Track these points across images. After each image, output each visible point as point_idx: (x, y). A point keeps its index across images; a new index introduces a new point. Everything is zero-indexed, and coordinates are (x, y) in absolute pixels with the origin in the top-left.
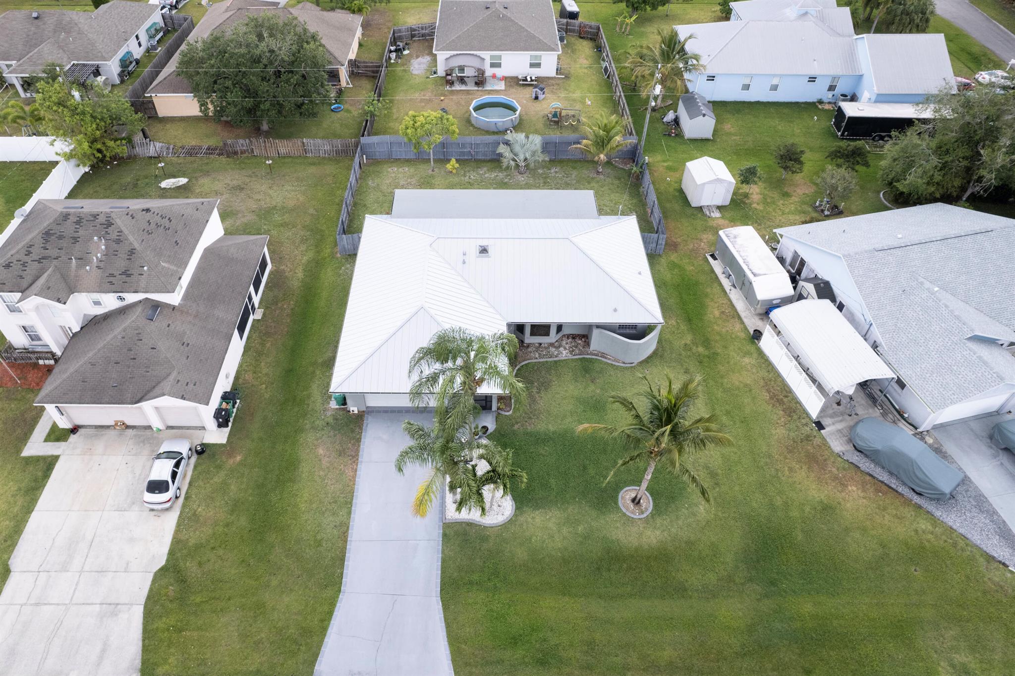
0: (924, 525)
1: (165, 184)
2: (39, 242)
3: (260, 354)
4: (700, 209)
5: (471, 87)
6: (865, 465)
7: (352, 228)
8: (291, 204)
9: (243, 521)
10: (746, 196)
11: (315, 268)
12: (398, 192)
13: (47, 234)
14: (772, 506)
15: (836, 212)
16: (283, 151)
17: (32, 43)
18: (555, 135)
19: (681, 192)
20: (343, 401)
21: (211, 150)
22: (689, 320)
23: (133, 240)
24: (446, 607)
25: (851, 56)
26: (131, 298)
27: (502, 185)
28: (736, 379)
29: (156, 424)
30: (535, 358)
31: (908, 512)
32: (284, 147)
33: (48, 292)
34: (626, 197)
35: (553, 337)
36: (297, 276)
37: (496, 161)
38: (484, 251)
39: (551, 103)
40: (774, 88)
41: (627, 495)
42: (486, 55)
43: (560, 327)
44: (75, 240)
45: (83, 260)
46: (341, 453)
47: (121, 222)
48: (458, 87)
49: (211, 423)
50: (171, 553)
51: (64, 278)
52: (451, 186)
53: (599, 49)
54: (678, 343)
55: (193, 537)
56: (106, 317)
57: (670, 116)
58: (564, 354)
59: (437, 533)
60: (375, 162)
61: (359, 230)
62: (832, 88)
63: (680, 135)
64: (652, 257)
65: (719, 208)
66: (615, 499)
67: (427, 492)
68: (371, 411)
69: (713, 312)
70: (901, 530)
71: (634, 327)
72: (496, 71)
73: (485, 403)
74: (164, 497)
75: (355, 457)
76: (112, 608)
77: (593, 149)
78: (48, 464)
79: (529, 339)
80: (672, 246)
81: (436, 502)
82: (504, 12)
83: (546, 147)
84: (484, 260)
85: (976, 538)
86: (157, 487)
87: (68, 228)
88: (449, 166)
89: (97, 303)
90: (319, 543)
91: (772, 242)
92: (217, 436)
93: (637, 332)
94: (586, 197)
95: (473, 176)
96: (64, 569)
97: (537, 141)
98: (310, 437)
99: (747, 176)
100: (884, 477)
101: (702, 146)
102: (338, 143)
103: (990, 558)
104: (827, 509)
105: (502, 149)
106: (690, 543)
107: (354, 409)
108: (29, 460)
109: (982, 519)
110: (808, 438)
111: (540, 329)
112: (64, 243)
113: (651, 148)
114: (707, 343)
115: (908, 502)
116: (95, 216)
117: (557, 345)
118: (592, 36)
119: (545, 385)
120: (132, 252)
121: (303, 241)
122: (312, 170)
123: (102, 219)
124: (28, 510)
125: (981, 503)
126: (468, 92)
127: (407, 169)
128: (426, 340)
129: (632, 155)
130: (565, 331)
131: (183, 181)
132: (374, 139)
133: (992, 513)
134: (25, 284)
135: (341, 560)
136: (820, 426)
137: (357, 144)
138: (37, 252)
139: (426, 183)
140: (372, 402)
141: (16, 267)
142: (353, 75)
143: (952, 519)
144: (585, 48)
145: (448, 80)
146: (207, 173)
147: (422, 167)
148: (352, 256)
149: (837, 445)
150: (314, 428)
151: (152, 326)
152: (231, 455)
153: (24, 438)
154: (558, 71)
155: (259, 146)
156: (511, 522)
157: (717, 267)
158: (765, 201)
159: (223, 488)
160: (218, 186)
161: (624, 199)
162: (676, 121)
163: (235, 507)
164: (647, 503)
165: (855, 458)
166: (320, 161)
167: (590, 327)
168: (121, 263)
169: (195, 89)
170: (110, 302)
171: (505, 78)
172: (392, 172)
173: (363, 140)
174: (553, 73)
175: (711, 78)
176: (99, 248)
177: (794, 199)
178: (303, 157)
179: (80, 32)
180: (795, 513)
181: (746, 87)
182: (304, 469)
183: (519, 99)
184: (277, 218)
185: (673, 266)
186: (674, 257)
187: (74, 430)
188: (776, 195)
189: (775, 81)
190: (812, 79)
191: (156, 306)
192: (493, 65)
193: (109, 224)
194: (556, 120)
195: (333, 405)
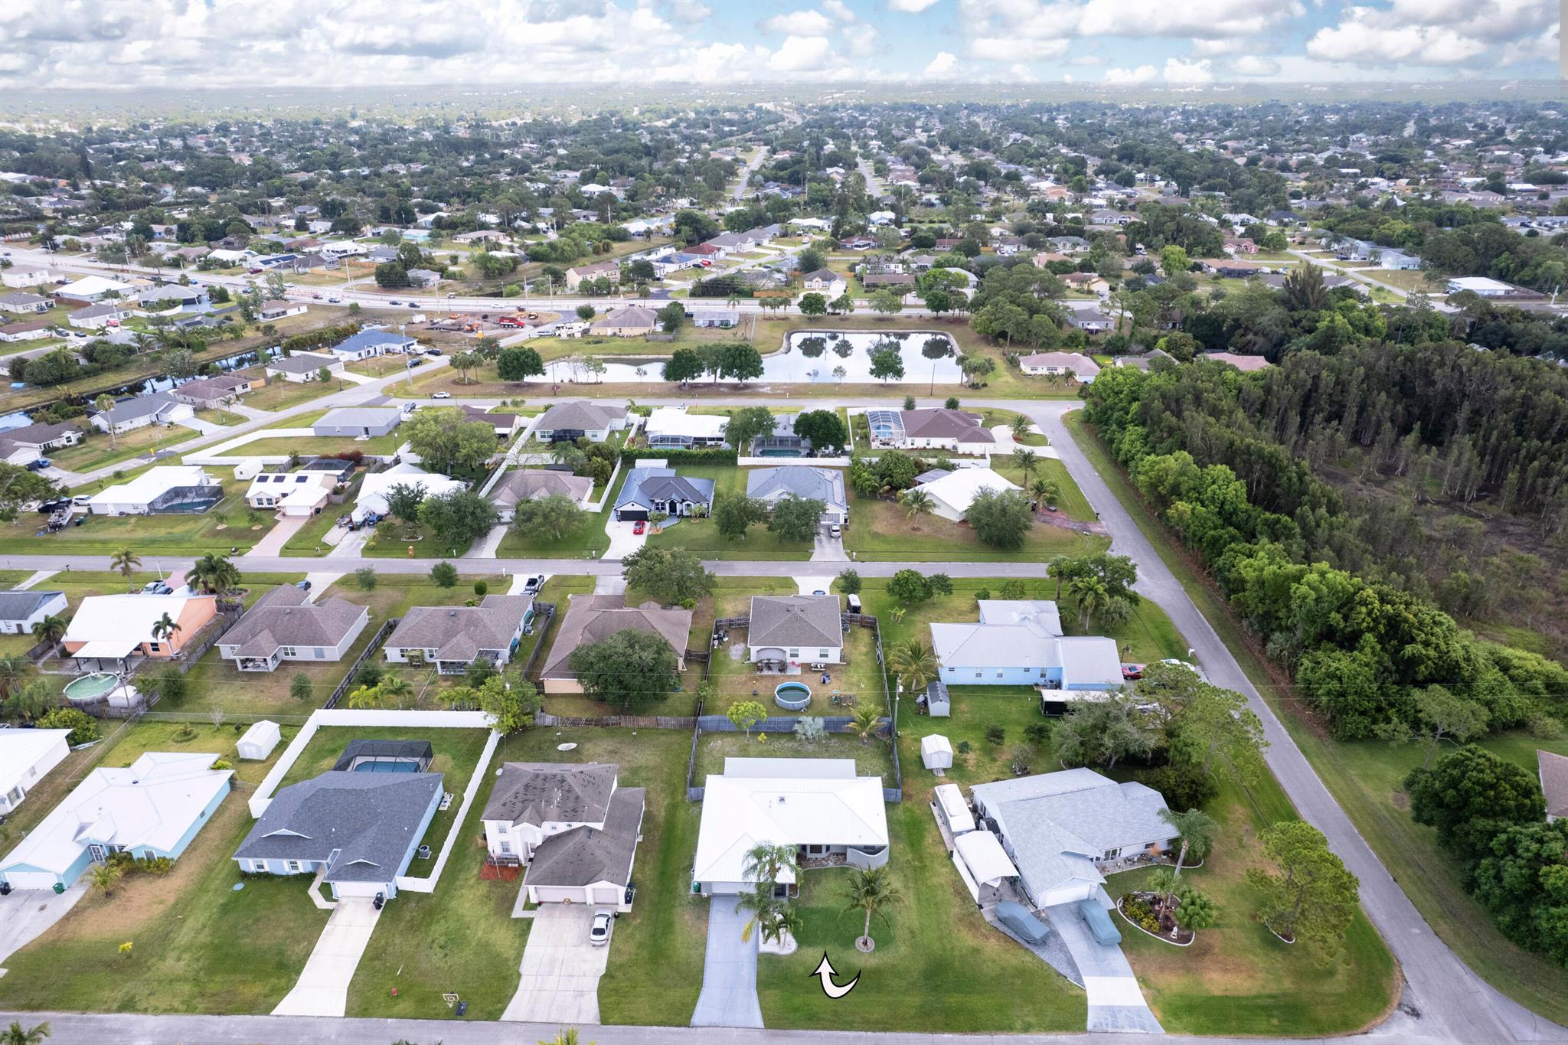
0: (1028, 958)
1: (562, 747)
2: (522, 790)
3: (644, 863)
4: (931, 770)
5: (776, 672)
6: (1002, 928)
7: (696, 782)
8: (651, 764)
9: (645, 953)
10: (965, 761)
11: (672, 809)
12: (727, 759)
13: (527, 786)
14: (944, 950)
15: (1025, 772)
16: (641, 724)
17: (450, 634)
18: (836, 715)
19: (920, 758)
20: (699, 888)
21: (588, 722)
22: (912, 845)
23: (578, 790)
24: (759, 994)
25: (1053, 654)
26: (576, 825)
27: (797, 754)
28: (935, 881)
29: (590, 901)
30: (813, 867)
31: (1021, 952)
32: (643, 721)
33: (531, 820)
34: (882, 762)
35: (824, 854)
36: (661, 814)
37: (792, 734)
38: (782, 800)
39: (835, 689)
40: (1000, 675)
41: (859, 941)
42: (787, 649)
43: (828, 847)
44: (543, 790)
45: (549, 802)
46: (698, 918)
47: (570, 780)
48: (766, 672)
49: (622, 900)
50: (607, 968)
51: (538, 812)
52: (761, 755)
53: (876, 637)
54: (903, 859)
55: (618, 960)
56: (559, 837)
57: (921, 698)
58: (831, 864)
59: (754, 959)
60: (708, 734)
61: (703, 785)
62: (1043, 676)
63: (927, 713)
64: (889, 805)
65: (945, 770)
66: (853, 942)
67: (750, 927)
68: (715, 896)
69: (929, 840)
70: (1014, 962)
71: (873, 847)
72: (794, 659)
73: (781, 890)
74: (603, 937)
75: (707, 920)
76: (581, 993)
77: (858, 728)
78: (529, 922)
79: (810, 855)
80: (906, 796)
81: (754, 935)
82: (801, 614)
83: (827, 725)
84: (782, 805)
85: (1054, 964)
86: (599, 932)
87: (539, 783)
88: (759, 738)
89: (554, 828)
90: (689, 964)
91: (968, 794)
92: (626, 909)
93: (872, 850)
94: (850, 764)
95: (776, 745)
96: (550, 974)
97: (820, 722)
98: (679, 910)
99: (963, 748)
100: (1012, 934)
101: (940, 723)
102: (682, 719)
103: (1059, 974)
104: (976, 951)
105: (797, 727)
106: (894, 966)
107: (705, 894)
108: (517, 920)
109: (1061, 955)
110: (972, 914)
111: (816, 849)
112: (537, 792)
113: (903, 724)
114: (921, 859)
115: (1021, 947)
116: (555, 776)
117: (826, 859)
118: (871, 625)
119: (818, 882)
120: (577, 798)
121: (663, 790)
122: (663, 738)
123: (558, 778)
124: (523, 945)
125: (1063, 948)
126: (773, 677)
127: (729, 740)
128: (752, 847)
129: (889, 730)
130: (832, 850)
131: (573, 745)
132: (708, 718)
133: (1067, 953)
134: (515, 815)
135: (702, 971)
136: (981, 907)
137: (695, 721)
138: (521, 797)
139: (744, 753)
140: (716, 890)
141: (509, 805)
142: (686, 660)
143: (1044, 955)
144: (864, 635)
145: (757, 667)
146: (589, 740)
147: (742, 737)
148: (699, 801)
149: (988, 918)
150: (681, 905)
151: (590, 842)
152: (634, 918)
153: (511, 907)
154: (842, 658)
155: (627, 722)
156: (795, 953)
157: (935, 810)
158: (978, 766)
159: (632, 936)
160: (599, 750)
161: (879, 763)
162: (925, 702)
163: (641, 945)
164: (871, 944)
165: (998, 924)
166: (667, 732)
167: (845, 847)
168: (571, 805)
169: (579, 677)
170: (562, 827)
171: (802, 665)
172: (717, 744)
173: (700, 718)
174: (837, 661)
175: (952, 670)
176: (558, 795)
177: (999, 763)
178: (656, 729)
179: (485, 626)
180: (957, 953)
181: (979, 675)
182: (678, 927)
183: (811, 684)
184: (644, 774)
185: (907, 810)
186: (908, 804)
187: (540, 904)
188: (986, 760)
189: (1000, 671)
190: (1027, 670)
191: (591, 830)
192: (792, 655)
193: (563, 781)
194: (838, 702)
195: (692, 892)
